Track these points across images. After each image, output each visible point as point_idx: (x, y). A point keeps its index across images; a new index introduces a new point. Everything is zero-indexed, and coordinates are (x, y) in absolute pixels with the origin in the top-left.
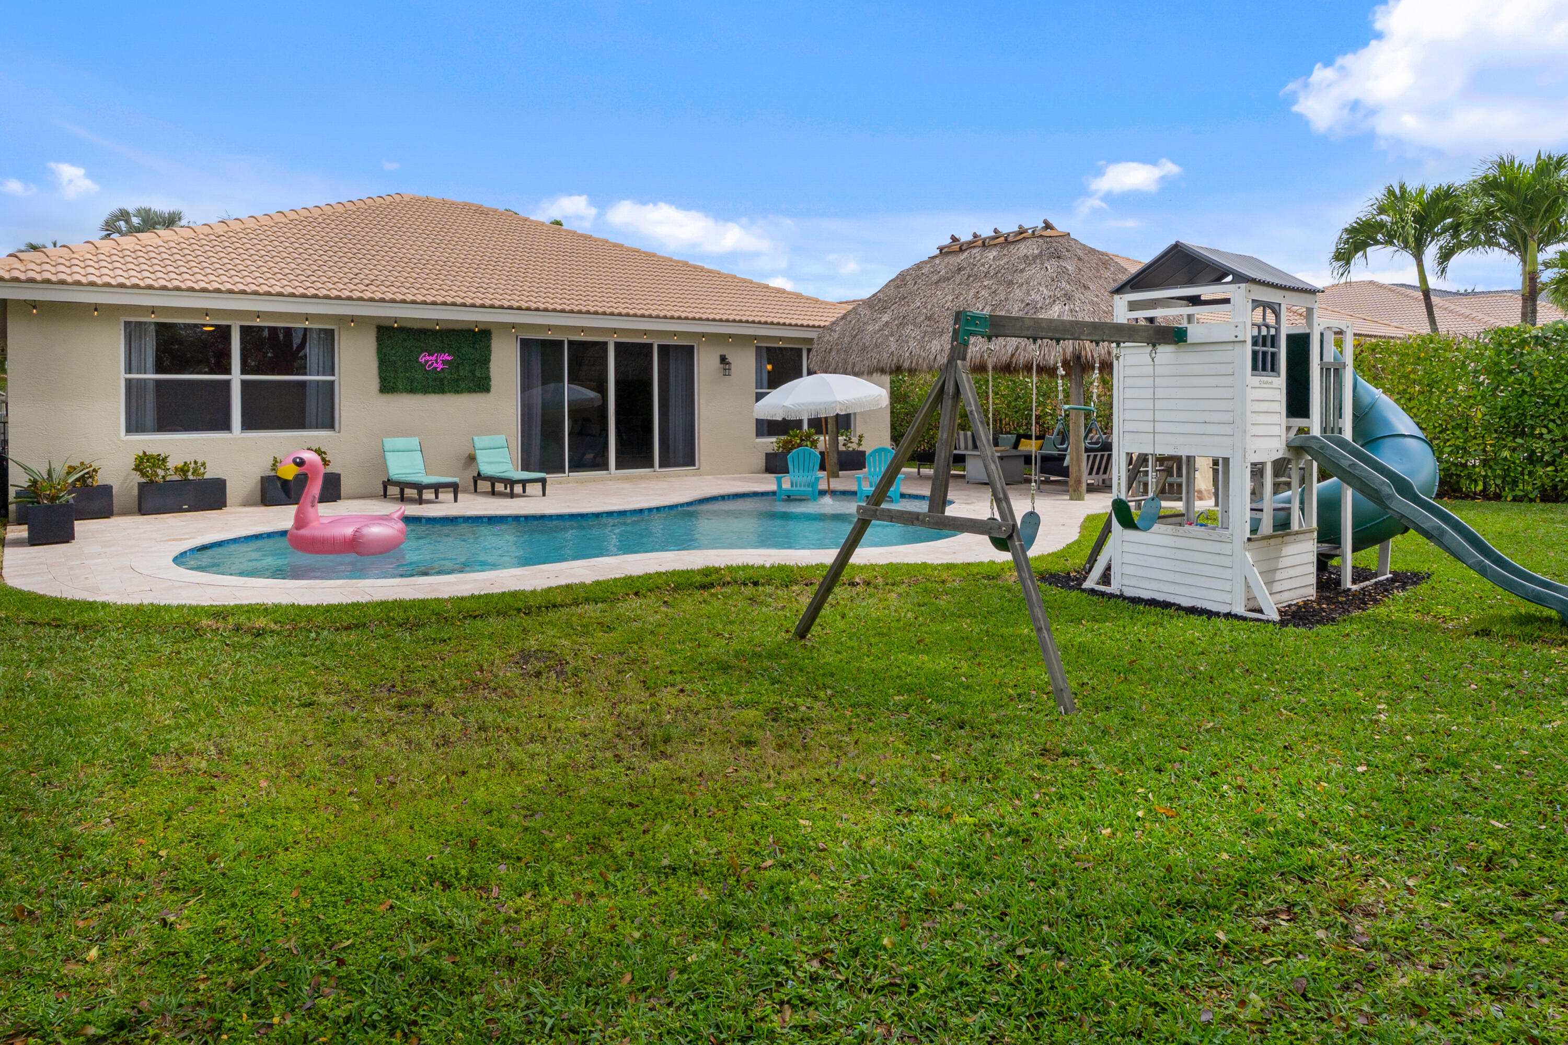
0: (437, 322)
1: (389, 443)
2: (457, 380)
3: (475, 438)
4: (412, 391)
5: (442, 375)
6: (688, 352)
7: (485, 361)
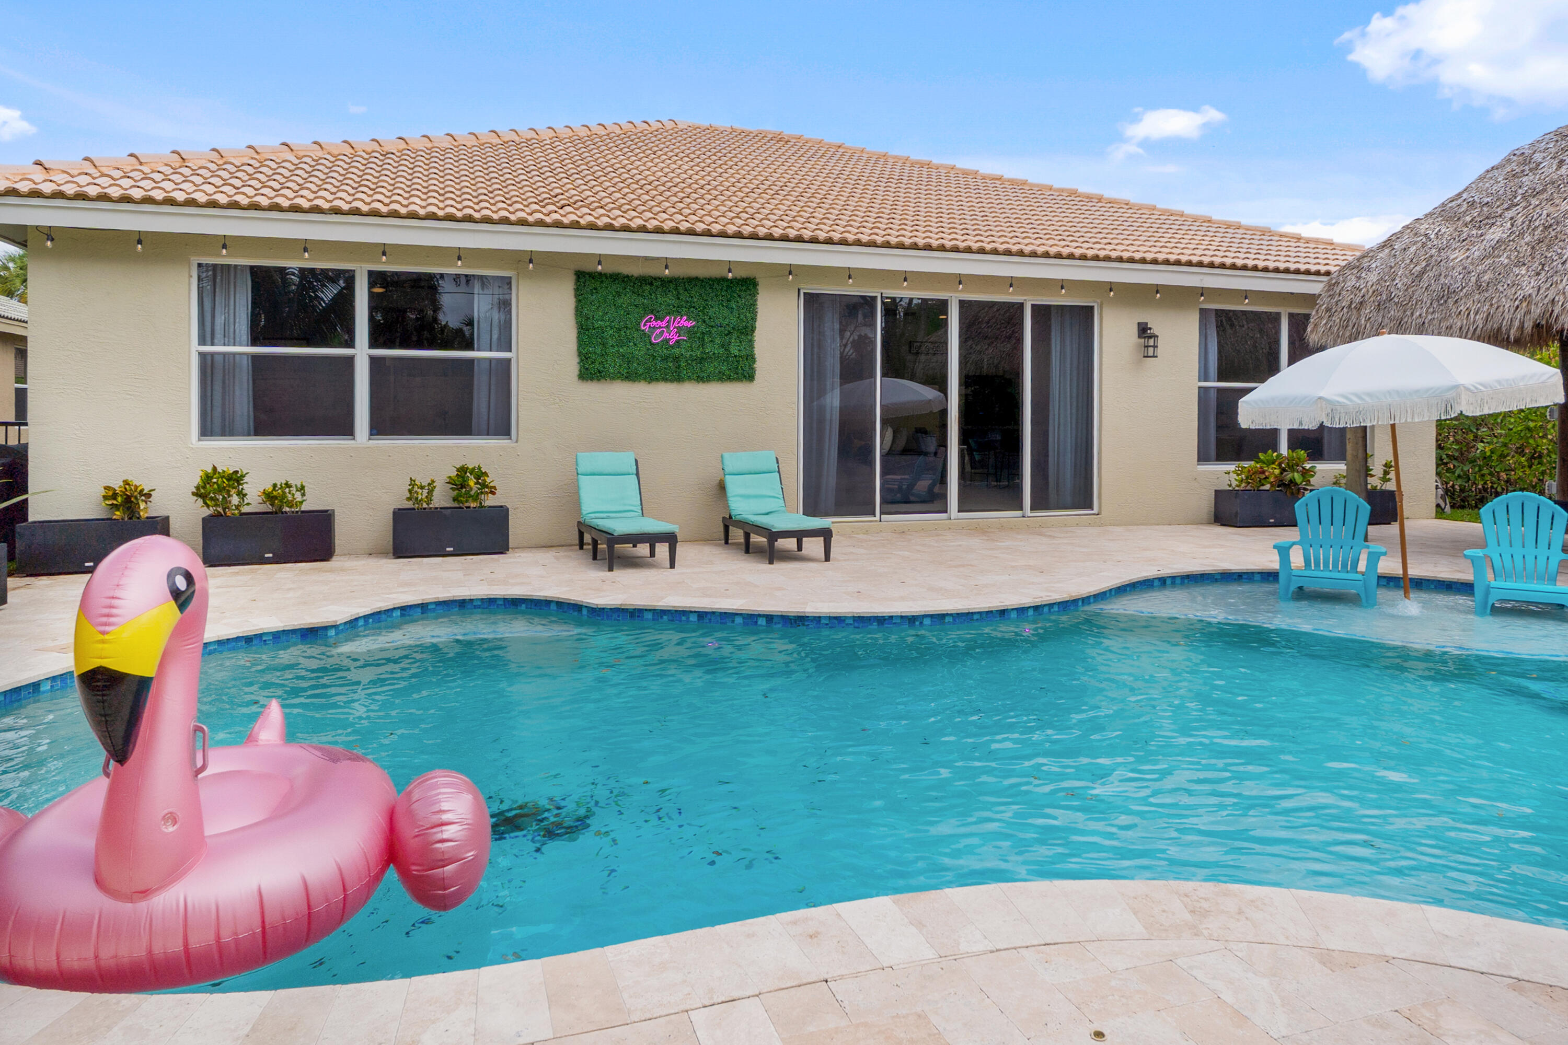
0: (666, 262)
1: (587, 461)
2: (701, 360)
3: (726, 455)
4: (630, 376)
5: (677, 351)
6: (1084, 316)
7: (747, 330)
